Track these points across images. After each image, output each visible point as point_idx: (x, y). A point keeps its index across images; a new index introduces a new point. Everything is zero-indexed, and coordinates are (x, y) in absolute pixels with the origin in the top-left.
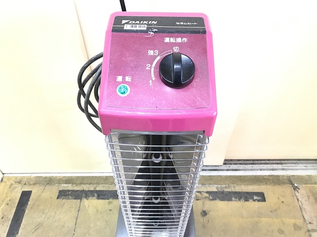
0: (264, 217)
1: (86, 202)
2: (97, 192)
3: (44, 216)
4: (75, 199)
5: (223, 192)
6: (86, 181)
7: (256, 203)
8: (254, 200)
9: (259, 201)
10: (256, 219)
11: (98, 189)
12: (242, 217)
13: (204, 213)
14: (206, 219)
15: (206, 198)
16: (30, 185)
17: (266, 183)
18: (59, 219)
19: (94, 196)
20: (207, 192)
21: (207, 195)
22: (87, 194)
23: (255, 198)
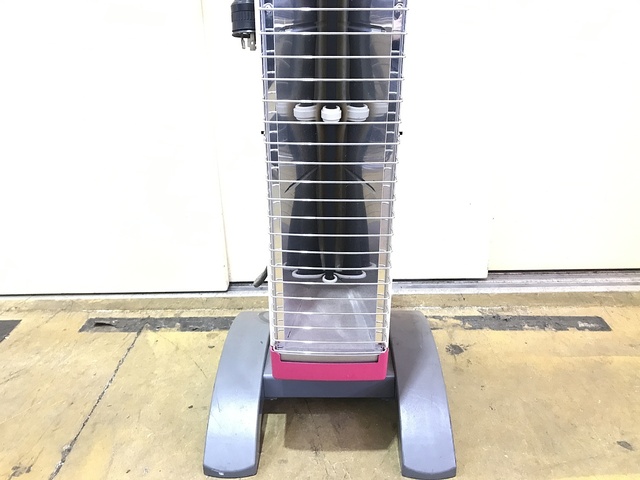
0: (617, 354)
1: (149, 335)
2: (181, 320)
3: (38, 357)
4: (125, 331)
5: (496, 318)
6: (157, 305)
7: (587, 332)
8: (579, 329)
9: (591, 329)
10: (597, 358)
11: (183, 316)
12: (558, 354)
13: (456, 350)
14: (460, 358)
15: (455, 326)
16: (20, 311)
17: (601, 304)
18: (76, 362)
19: (174, 326)
20: (457, 318)
21: (459, 322)
22: (154, 324)
23: (581, 325)
